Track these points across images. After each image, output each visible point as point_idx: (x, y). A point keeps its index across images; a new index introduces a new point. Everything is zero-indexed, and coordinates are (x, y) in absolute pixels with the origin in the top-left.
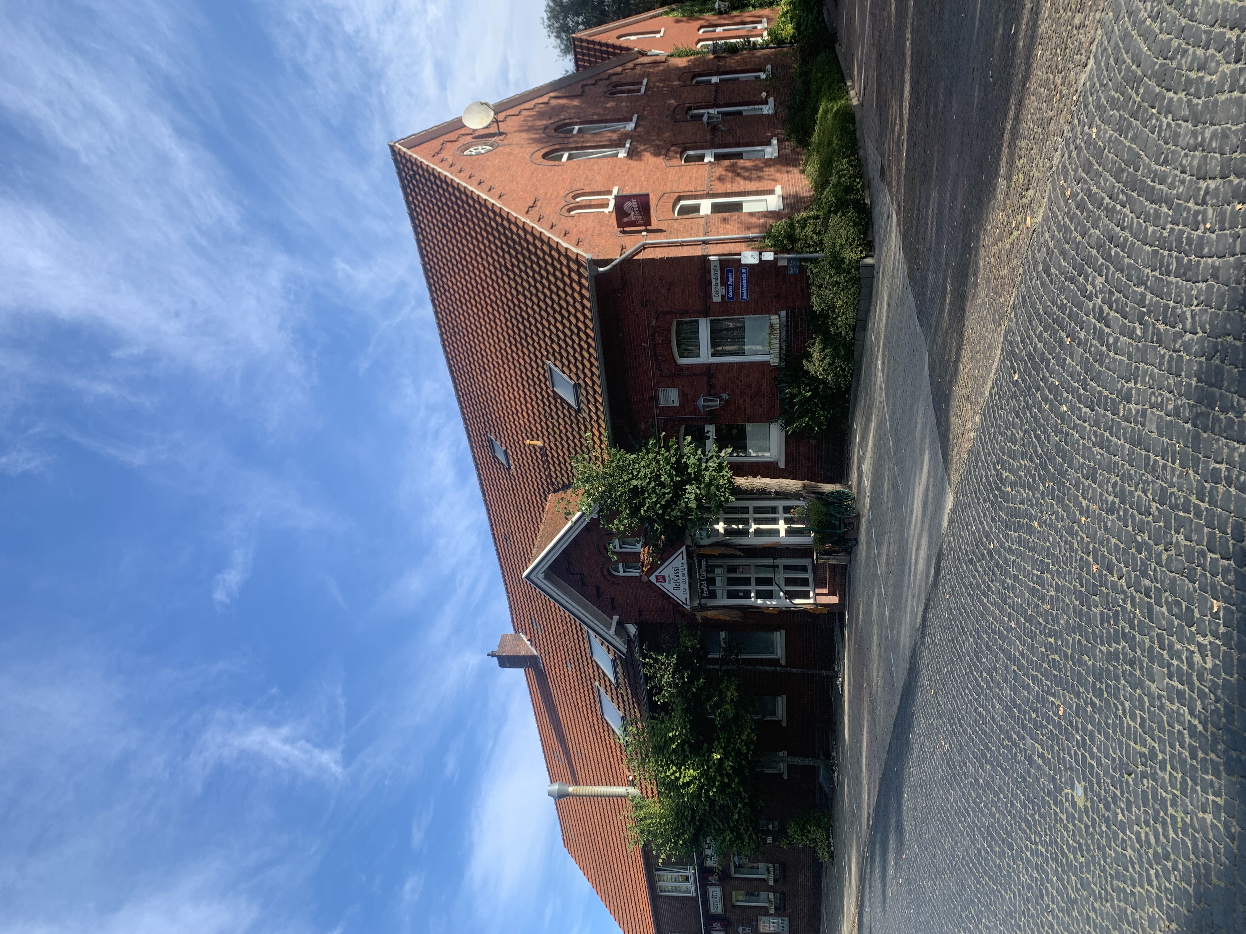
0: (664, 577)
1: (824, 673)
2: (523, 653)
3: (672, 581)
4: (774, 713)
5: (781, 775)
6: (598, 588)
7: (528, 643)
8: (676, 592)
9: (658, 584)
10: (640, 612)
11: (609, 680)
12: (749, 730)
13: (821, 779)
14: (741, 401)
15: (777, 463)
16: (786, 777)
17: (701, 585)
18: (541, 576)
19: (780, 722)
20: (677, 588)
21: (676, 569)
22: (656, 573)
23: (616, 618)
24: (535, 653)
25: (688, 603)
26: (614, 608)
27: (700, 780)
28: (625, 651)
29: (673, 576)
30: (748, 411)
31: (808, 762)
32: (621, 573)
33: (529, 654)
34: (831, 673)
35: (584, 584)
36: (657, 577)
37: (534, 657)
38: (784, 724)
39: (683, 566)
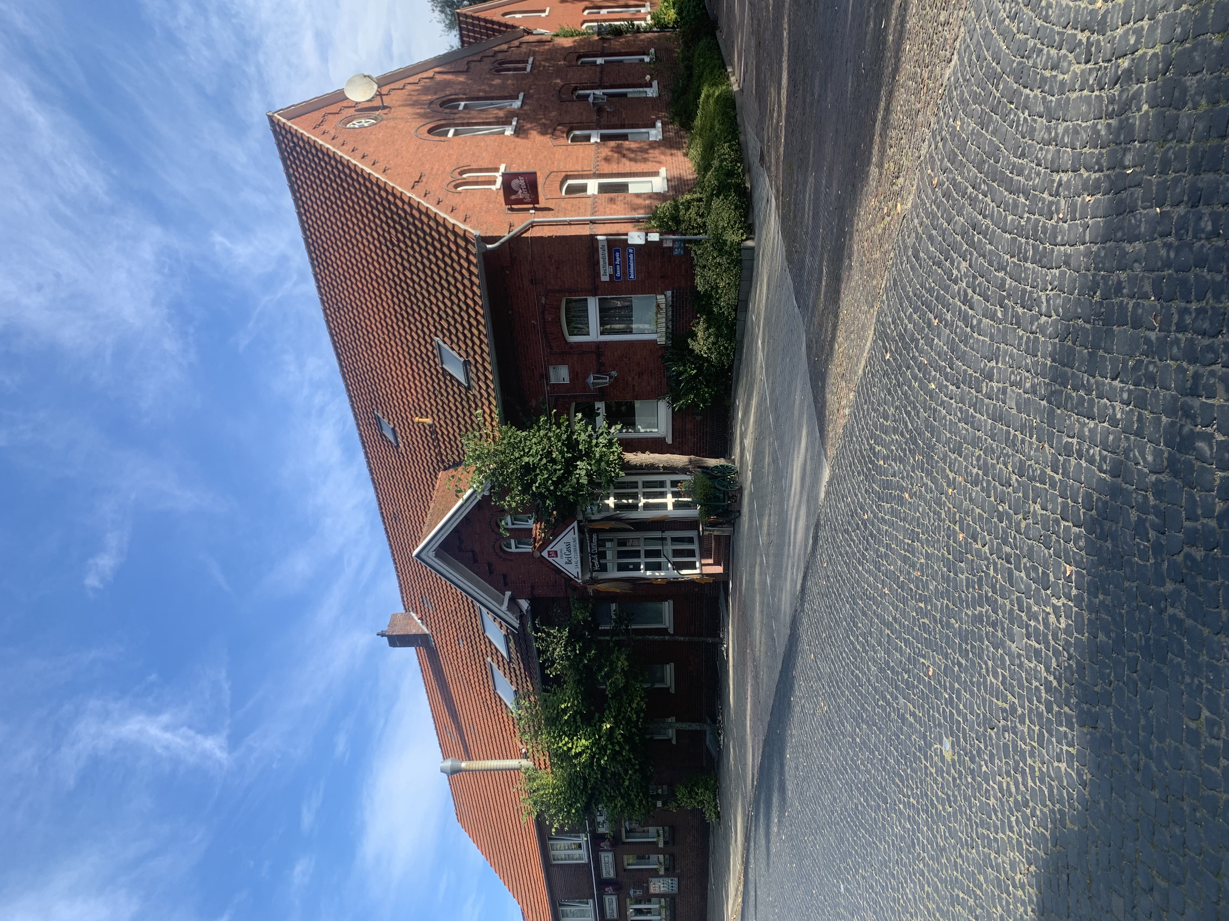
0: (556, 552)
1: (710, 640)
2: (414, 632)
3: (564, 556)
4: (662, 680)
5: (670, 740)
6: (490, 565)
7: (419, 621)
8: (566, 566)
9: (550, 559)
10: (533, 587)
11: (502, 656)
12: (639, 699)
13: (708, 743)
14: (630, 379)
15: (665, 438)
16: (674, 742)
17: (592, 558)
18: (432, 554)
19: (668, 689)
20: (569, 562)
21: (568, 544)
22: (549, 549)
23: (508, 594)
24: (427, 631)
25: (580, 577)
26: (506, 584)
27: (592, 750)
28: (517, 626)
29: (564, 550)
30: (636, 388)
31: (695, 726)
32: (513, 550)
33: (420, 632)
34: (717, 639)
35: (475, 561)
36: (549, 552)
37: (426, 635)
38: (672, 691)
39: (575, 541)
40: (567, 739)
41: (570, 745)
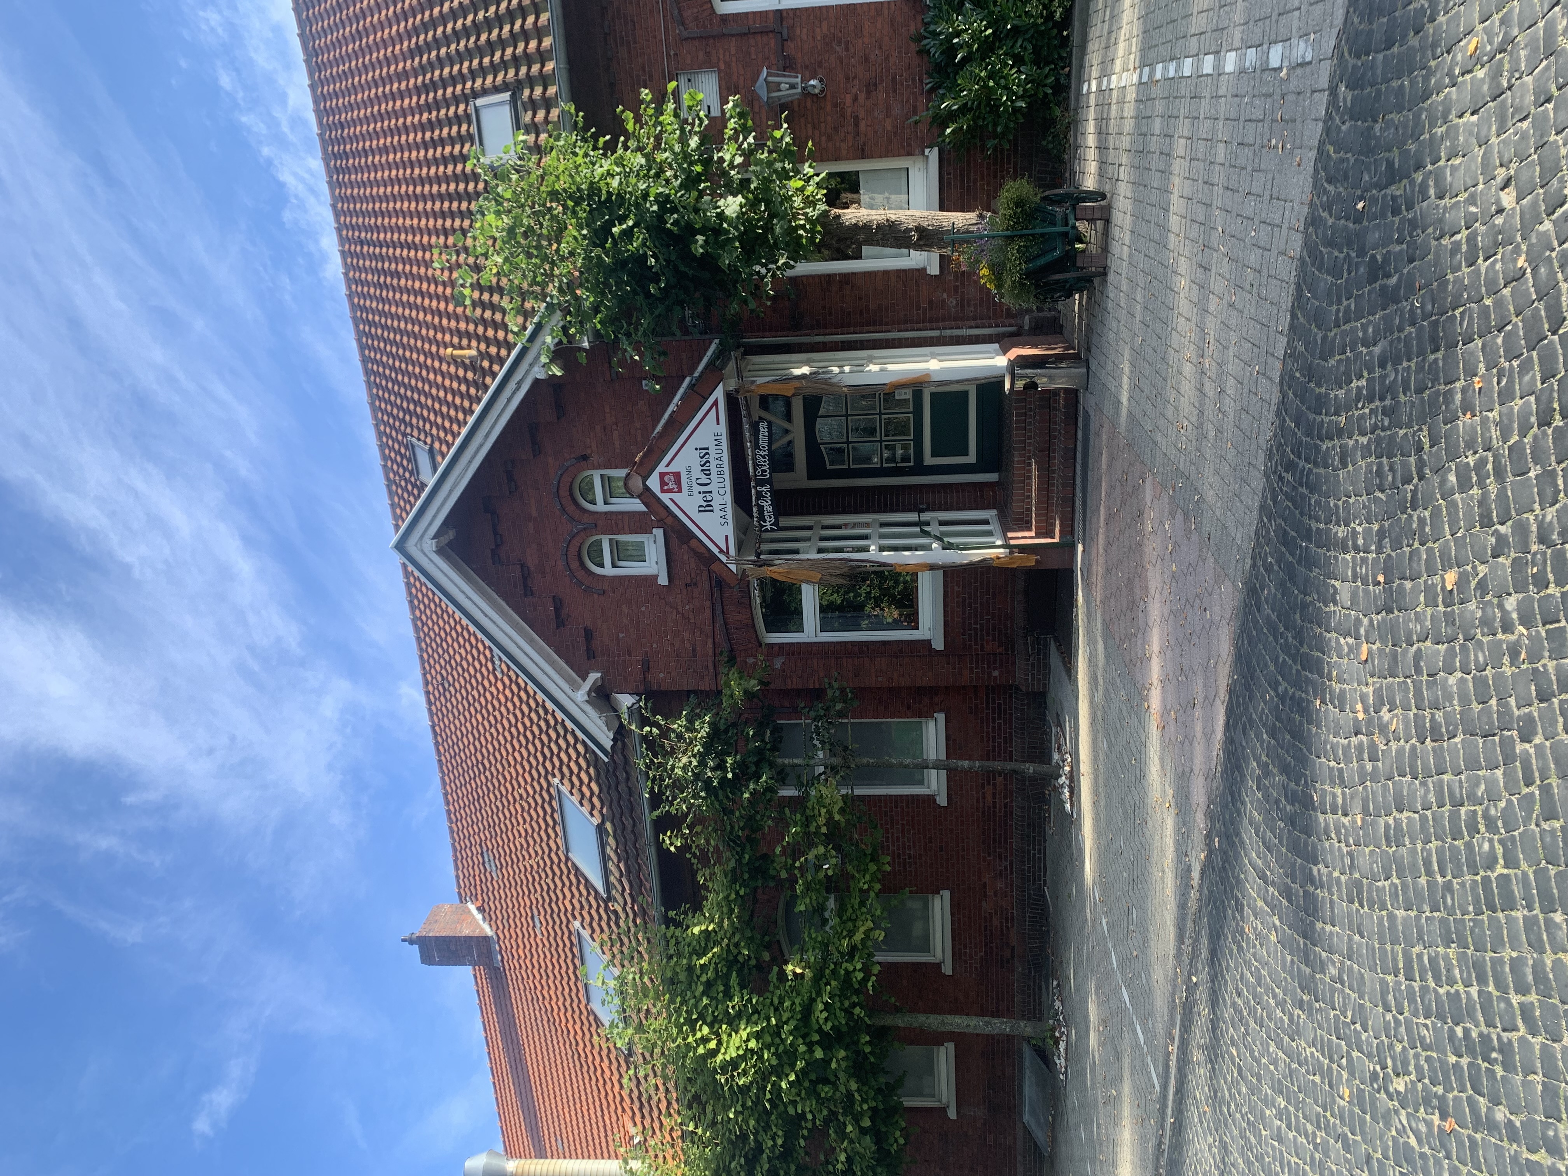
0: (677, 476)
1: (1030, 769)
2: (466, 932)
3: (696, 488)
4: (925, 946)
5: (943, 1110)
6: (558, 604)
7: (479, 917)
8: (700, 518)
9: (665, 498)
11: (596, 892)
13: (1026, 1118)
14: (848, 99)
15: (925, 269)
16: (952, 1114)
17: (760, 495)
18: (430, 545)
19: (938, 965)
20: (707, 508)
21: (704, 452)
22: (661, 468)
23: (594, 676)
24: (488, 931)
25: (732, 551)
26: (591, 654)
28: (608, 744)
29: (697, 472)
30: (862, 125)
32: (608, 570)
33: (477, 933)
34: (1044, 768)
35: (528, 591)
37: (486, 939)
38: (947, 969)
39: (718, 444)
40: (706, 1030)
41: (712, 1045)
